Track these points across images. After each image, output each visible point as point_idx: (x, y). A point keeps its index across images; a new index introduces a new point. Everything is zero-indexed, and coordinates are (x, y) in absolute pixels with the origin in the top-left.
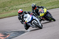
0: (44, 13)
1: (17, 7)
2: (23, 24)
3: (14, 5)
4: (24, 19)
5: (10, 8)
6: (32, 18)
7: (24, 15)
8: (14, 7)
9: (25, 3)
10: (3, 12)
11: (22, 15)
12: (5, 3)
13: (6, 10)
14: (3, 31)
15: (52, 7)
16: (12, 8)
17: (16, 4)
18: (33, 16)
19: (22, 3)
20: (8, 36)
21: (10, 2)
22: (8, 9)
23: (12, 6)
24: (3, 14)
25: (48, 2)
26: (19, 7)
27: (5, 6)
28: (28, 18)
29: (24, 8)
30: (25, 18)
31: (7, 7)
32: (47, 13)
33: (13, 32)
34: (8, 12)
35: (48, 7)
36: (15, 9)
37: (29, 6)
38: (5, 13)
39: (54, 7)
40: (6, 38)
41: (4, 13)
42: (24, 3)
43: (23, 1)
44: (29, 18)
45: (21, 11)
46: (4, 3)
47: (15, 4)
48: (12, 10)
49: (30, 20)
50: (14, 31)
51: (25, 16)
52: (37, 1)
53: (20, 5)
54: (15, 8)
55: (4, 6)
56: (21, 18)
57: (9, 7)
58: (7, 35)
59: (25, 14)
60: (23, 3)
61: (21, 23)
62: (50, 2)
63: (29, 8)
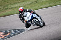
3: (9, 4)
9: (20, 2)
15: (49, 5)
16: (6, 7)
21: (4, 1)
22: (3, 8)
31: (2, 6)
34: (3, 11)
35: (44, 5)
44: (29, 16)
48: (7, 9)
49: (30, 18)
53: (14, 4)
54: (9, 7)
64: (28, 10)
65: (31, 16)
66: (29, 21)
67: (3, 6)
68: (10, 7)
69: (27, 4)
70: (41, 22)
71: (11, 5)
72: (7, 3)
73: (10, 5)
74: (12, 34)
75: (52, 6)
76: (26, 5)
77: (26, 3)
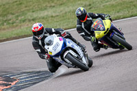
0: (104, 30)
1: (35, 15)
2: (43, 58)
3: (28, 10)
4: (46, 47)
5: (20, 18)
6: (65, 44)
7: (45, 37)
8: (29, 15)
9: (54, 7)
10: (3, 27)
11: (41, 36)
12: (7, 7)
13: (10, 22)
14: (3, 72)
15: (117, 15)
16: (23, 17)
17: (33, 9)
18: (67, 40)
19: (46, 6)
20: (15, 82)
21: (18, 3)
22: (14, 20)
23: (23, 13)
24: (3, 32)
25: (107, 3)
26: (40, 16)
27: (8, 13)
28: (55, 44)
29: (52, 17)
30: (48, 44)
31: (13, 14)
32: (113, 29)
33: (25, 73)
34: (13, 27)
36: (30, 21)
37: (64, 12)
38: (8, 28)
39: (121, 14)
40: (8, 87)
41: (4, 29)
42: (51, 6)
43: (49, 2)
44: (58, 45)
45: (39, 27)
46: (4, 5)
47: (31, 8)
48: (24, 21)
49: (59, 49)
50: (27, 71)
51: (46, 40)
52: (82, 2)
53: (41, 9)
54: (29, 18)
55: (5, 13)
56: (40, 43)
57: (18, 16)
58: (12, 82)
59: (48, 35)
60: (49, 5)
61: (40, 56)
62: (111, 3)
63: (62, 18)
64: (54, 31)
65: (61, 43)
66: (57, 55)
67: (17, 14)
68: (31, 16)
69: (69, 12)
70: (83, 59)
71: (33, 12)
72: (26, 7)
73: (31, 13)
74: (21, 82)
75: (124, 18)
76: (66, 13)
77: (67, 9)
